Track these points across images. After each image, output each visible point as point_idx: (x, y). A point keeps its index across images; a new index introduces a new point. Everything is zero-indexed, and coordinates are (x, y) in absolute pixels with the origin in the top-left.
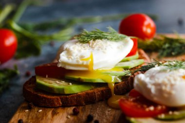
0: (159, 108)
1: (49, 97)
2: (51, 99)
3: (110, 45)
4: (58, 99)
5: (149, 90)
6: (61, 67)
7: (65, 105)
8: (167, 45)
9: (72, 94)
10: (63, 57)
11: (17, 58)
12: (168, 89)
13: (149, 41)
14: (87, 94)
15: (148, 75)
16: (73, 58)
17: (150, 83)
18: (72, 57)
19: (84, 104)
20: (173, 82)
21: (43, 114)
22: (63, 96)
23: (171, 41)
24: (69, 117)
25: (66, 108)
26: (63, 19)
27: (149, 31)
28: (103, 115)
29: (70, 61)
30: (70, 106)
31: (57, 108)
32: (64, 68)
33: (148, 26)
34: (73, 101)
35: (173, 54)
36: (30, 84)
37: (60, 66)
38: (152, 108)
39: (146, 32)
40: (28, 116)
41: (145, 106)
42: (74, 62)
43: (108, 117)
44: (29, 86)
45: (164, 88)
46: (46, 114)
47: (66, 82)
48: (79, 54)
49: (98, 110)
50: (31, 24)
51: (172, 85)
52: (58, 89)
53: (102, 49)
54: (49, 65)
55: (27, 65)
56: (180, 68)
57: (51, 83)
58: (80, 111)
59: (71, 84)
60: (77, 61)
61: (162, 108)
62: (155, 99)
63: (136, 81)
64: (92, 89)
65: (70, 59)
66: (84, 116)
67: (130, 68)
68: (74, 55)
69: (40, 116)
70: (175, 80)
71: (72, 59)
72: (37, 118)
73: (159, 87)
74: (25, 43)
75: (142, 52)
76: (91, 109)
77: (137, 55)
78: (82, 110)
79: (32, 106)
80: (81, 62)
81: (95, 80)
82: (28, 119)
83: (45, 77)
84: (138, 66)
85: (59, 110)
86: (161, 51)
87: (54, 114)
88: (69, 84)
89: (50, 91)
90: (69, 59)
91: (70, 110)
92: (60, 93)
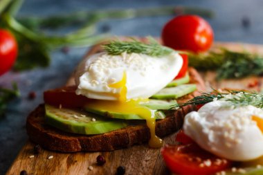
0: (219, 162)
1: (63, 138)
2: (66, 141)
3: (150, 64)
4: (76, 141)
5: (205, 137)
6: (81, 95)
7: (85, 151)
8: (229, 63)
9: (96, 135)
10: (85, 82)
11: (16, 70)
12: (232, 136)
13: (203, 55)
14: (117, 135)
15: (204, 113)
16: (98, 83)
17: (207, 126)
18: (96, 82)
19: (113, 149)
20: (239, 127)
21: (55, 162)
22: (82, 138)
23: (234, 57)
24: (92, 168)
25: (87, 155)
26: (82, 13)
27: (203, 40)
28: (138, 167)
29: (94, 88)
30: (93, 152)
31: (74, 153)
32: (84, 97)
33: (203, 33)
34: (97, 144)
35: (237, 75)
36: (36, 116)
37: (79, 93)
38: (208, 163)
39: (200, 42)
40: (34, 165)
41: (199, 159)
42: (100, 89)
43: (146, 170)
44: (35, 119)
45: (226, 134)
46: (59, 163)
47: (87, 116)
48: (107, 78)
49: (132, 159)
50: (35, 18)
51: (238, 131)
52: (77, 128)
53: (140, 69)
54: (63, 91)
55: (30, 82)
56: (249, 104)
57: (67, 118)
58: (107, 159)
59: (94, 120)
60: (104, 88)
61: (222, 163)
62: (214, 149)
63: (187, 122)
64: (124, 128)
65: (94, 85)
66: (112, 167)
67: (177, 97)
68: (100, 78)
69: (50, 165)
70: (242, 123)
71: (97, 85)
72: (47, 168)
73: (219, 133)
74: (28, 48)
75: (194, 72)
76: (122, 157)
77: (187, 78)
78: (109, 159)
79: (40, 151)
80: (109, 89)
81: (128, 116)
82: (34, 169)
83: (58, 107)
84: (188, 95)
85: (78, 157)
86: (220, 71)
87: (71, 162)
88: (92, 120)
89: (65, 129)
90: (92, 85)
91: (93, 157)
92: (80, 133)
